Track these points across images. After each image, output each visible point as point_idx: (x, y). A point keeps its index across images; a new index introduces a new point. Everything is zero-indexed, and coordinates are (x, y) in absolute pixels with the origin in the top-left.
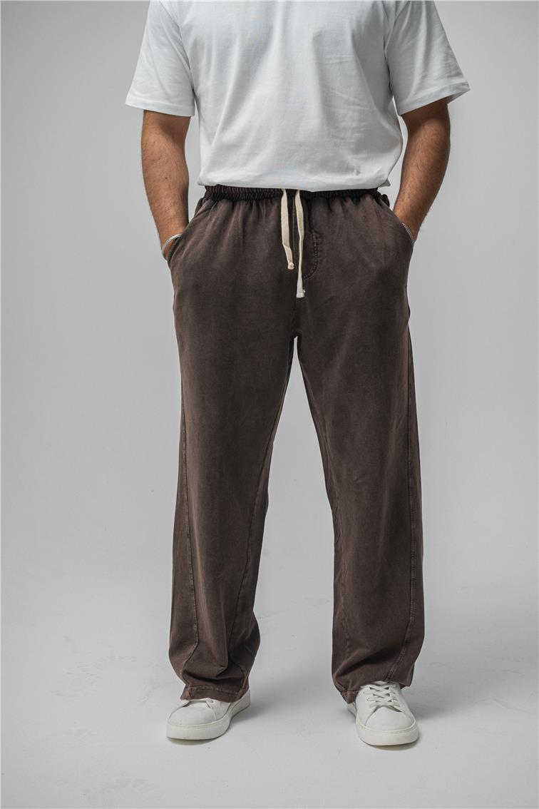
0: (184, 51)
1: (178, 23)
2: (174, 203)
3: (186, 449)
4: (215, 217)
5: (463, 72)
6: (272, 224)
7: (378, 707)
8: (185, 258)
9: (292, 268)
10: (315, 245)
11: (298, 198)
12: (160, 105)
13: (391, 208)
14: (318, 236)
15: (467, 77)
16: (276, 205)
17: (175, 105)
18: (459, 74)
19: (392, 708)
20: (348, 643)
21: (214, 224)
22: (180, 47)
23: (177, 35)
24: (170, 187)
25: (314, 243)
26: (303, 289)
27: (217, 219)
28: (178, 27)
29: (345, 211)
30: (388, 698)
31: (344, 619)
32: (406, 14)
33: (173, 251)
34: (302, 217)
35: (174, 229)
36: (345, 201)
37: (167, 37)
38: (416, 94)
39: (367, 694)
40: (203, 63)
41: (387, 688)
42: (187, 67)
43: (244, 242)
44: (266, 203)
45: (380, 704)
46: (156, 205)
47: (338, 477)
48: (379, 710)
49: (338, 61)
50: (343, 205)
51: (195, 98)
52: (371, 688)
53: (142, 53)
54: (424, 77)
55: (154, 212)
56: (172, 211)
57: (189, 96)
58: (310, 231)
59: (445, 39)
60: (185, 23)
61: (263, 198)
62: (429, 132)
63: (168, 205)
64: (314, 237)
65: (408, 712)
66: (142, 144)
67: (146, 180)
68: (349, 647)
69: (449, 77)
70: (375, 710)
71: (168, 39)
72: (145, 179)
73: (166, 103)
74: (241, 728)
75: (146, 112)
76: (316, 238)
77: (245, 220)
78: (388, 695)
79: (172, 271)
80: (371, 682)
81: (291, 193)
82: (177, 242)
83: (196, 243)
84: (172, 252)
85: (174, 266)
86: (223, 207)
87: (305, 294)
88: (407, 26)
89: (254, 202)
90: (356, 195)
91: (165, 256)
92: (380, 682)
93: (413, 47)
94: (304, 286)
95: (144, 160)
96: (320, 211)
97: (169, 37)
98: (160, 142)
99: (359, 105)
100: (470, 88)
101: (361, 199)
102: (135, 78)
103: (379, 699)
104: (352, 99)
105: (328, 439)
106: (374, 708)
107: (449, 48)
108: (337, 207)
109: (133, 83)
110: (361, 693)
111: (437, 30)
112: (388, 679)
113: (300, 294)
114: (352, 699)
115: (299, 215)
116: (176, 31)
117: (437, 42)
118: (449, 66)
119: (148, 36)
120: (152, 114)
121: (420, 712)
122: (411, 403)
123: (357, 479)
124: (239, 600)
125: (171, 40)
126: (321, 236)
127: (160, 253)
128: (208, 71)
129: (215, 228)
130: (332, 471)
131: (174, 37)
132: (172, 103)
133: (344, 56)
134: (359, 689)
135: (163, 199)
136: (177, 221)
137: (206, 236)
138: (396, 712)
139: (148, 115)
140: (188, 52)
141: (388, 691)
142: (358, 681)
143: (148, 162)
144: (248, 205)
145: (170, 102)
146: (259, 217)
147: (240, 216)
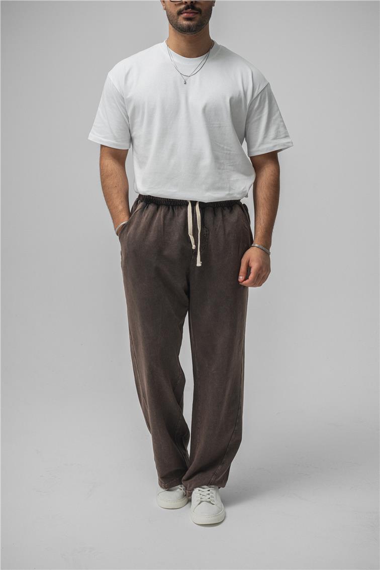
0: (126, 111)
1: (124, 97)
4: (147, 214)
5: (290, 134)
6: (180, 219)
7: (201, 502)
8: (128, 237)
9: (195, 249)
10: (205, 236)
11: (197, 206)
12: (110, 143)
16: (184, 210)
17: (119, 143)
18: (287, 137)
19: (210, 502)
21: (146, 218)
22: (124, 110)
23: (122, 103)
24: (118, 192)
25: (204, 234)
26: (201, 261)
28: (123, 98)
29: (223, 216)
30: (208, 496)
34: (200, 219)
35: (122, 218)
36: (224, 209)
37: (115, 103)
38: (259, 146)
39: (197, 493)
40: (138, 120)
41: (209, 490)
42: (127, 121)
43: (164, 230)
44: (178, 208)
45: (203, 500)
46: (110, 203)
49: (217, 126)
50: (222, 212)
51: (131, 140)
52: (199, 490)
53: (99, 109)
54: (265, 137)
55: (109, 207)
56: (120, 206)
57: (128, 138)
58: (203, 227)
60: (128, 97)
61: (176, 205)
62: (267, 172)
63: (118, 203)
65: (220, 504)
69: (279, 138)
70: (200, 503)
71: (116, 105)
72: (103, 188)
73: (114, 142)
75: (102, 146)
76: (206, 231)
77: (165, 217)
78: (209, 494)
81: (194, 203)
82: (124, 227)
83: (135, 228)
84: (121, 233)
86: (151, 208)
87: (202, 264)
88: (257, 107)
89: (171, 207)
91: (117, 235)
92: (205, 487)
93: (260, 119)
94: (201, 260)
95: (101, 175)
96: (209, 215)
98: (111, 164)
100: (294, 145)
101: (233, 207)
102: (94, 124)
103: (203, 497)
104: (225, 147)
106: (199, 502)
108: (219, 214)
109: (93, 127)
110: (194, 492)
112: (209, 484)
113: (199, 264)
114: (189, 495)
115: (198, 218)
116: (123, 101)
118: (280, 132)
120: (106, 148)
126: (209, 230)
127: (114, 233)
129: (147, 220)
131: (120, 103)
133: (221, 122)
134: (193, 490)
135: (114, 199)
136: (123, 213)
138: (211, 505)
139: (103, 148)
140: (129, 114)
141: (209, 492)
142: (193, 485)
143: (104, 177)
144: (167, 208)
145: (117, 141)
146: (173, 216)
147: (162, 214)
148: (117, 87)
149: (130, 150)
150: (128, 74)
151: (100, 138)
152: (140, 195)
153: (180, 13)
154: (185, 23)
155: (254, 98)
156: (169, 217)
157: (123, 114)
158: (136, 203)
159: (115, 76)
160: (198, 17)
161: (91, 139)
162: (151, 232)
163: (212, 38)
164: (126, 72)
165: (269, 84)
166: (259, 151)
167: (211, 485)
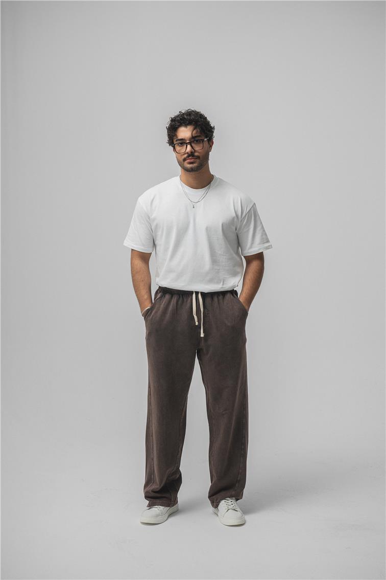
1: (150, 215)
2: (146, 292)
3: (151, 398)
4: (164, 301)
5: (270, 240)
6: (188, 305)
7: (229, 509)
9: (198, 325)
11: (200, 295)
13: (239, 297)
15: (272, 242)
16: (191, 298)
17: (146, 248)
18: (268, 241)
19: (234, 510)
21: (164, 304)
22: (149, 225)
23: (149, 221)
24: (144, 284)
26: (204, 333)
29: (219, 300)
30: (232, 506)
32: (246, 218)
35: (147, 305)
38: (249, 250)
39: (223, 504)
40: (159, 233)
41: (232, 501)
42: (152, 233)
43: (177, 313)
44: (187, 296)
46: (138, 293)
48: (229, 511)
49: (216, 238)
50: (218, 297)
51: (154, 245)
52: (224, 502)
54: (252, 243)
55: (137, 296)
57: (152, 245)
59: (263, 227)
60: (153, 217)
61: (185, 295)
62: (255, 265)
63: (144, 293)
65: (241, 511)
67: (134, 281)
69: (263, 243)
71: (144, 221)
73: (143, 248)
74: (172, 520)
75: (132, 250)
77: (177, 303)
80: (224, 499)
81: (197, 293)
82: (148, 311)
83: (156, 312)
84: (146, 315)
85: (147, 321)
86: (167, 296)
88: (245, 223)
89: (181, 296)
90: (223, 293)
93: (248, 231)
95: (132, 272)
96: (208, 300)
98: (139, 263)
99: (225, 255)
100: (272, 247)
101: (226, 295)
103: (229, 506)
104: (222, 253)
106: (227, 510)
107: (264, 231)
108: (216, 299)
109: (127, 236)
110: (221, 504)
111: (259, 223)
112: (231, 497)
113: (202, 335)
114: (216, 507)
115: (201, 302)
116: (149, 219)
117: (259, 228)
118: (264, 238)
121: (245, 511)
126: (209, 311)
127: (141, 315)
128: (161, 237)
130: (211, 407)
131: (147, 221)
133: (219, 236)
134: (219, 502)
135: (142, 290)
136: (148, 301)
137: (161, 309)
138: (236, 512)
139: (134, 251)
140: (153, 228)
141: (232, 503)
142: (218, 499)
143: (134, 273)
144: (179, 297)
146: (183, 302)
147: (175, 301)
149: (153, 253)
150: (153, 200)
151: (131, 244)
152: (160, 287)
153: (185, 160)
154: (189, 166)
155: (243, 217)
156: (180, 302)
157: (149, 228)
158: (157, 293)
159: (143, 201)
160: (198, 160)
161: (125, 245)
163: (212, 173)
164: (152, 198)
165: (255, 204)
166: (249, 253)
167: (232, 497)
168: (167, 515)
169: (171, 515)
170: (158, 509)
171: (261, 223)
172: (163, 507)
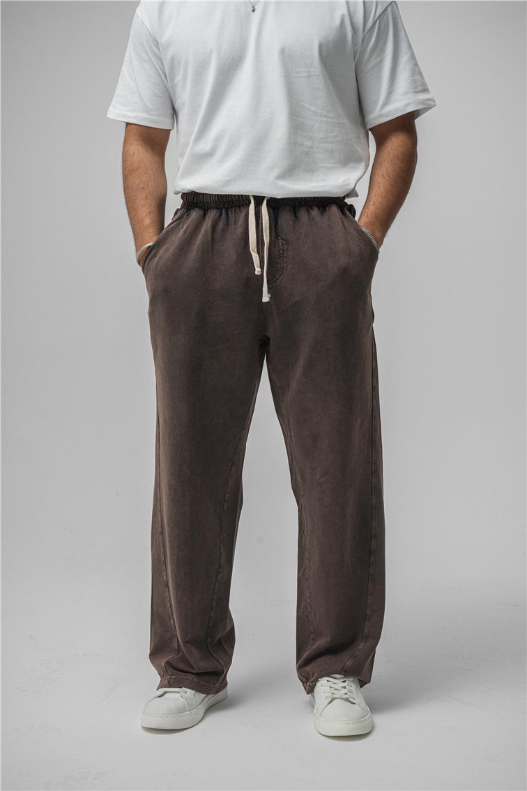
0: (163, 65)
1: (158, 39)
2: (149, 213)
4: (187, 224)
5: (429, 87)
6: (240, 231)
7: (333, 699)
8: (156, 264)
9: (259, 274)
10: (281, 252)
11: (265, 205)
12: (140, 117)
13: (357, 218)
14: (284, 243)
15: (434, 93)
16: (243, 214)
17: (154, 118)
18: (425, 90)
19: (347, 700)
20: (312, 636)
21: (185, 232)
22: (159, 62)
23: (156, 50)
24: (146, 197)
25: (280, 250)
26: (269, 293)
27: (188, 227)
28: (158, 43)
29: (311, 219)
30: (344, 691)
31: (310, 612)
32: (374, 32)
33: (147, 258)
34: (268, 224)
35: (148, 237)
36: (312, 209)
37: (147, 53)
38: (382, 109)
39: (324, 686)
40: (179, 78)
41: (344, 682)
42: (165, 80)
43: (213, 248)
44: (235, 211)
45: (335, 696)
46: (133, 214)
47: (303, 476)
48: (334, 701)
49: (305, 74)
50: (309, 212)
51: (174, 113)
52: (328, 681)
53: (125, 70)
54: (390, 92)
55: (131, 220)
56: (148, 220)
57: (170, 111)
58: (277, 238)
59: (413, 57)
60: (164, 39)
61: (232, 205)
62: (396, 143)
63: (144, 214)
64: (280, 244)
65: (364, 704)
66: (123, 155)
68: (312, 639)
69: (415, 92)
70: (331, 702)
71: (148, 55)
72: (124, 188)
73: (146, 116)
75: (128, 124)
76: (282, 245)
77: (214, 227)
78: (345, 688)
79: (146, 277)
80: (328, 675)
81: (259, 200)
82: (150, 249)
83: (168, 250)
84: (145, 259)
85: (147, 273)
86: (195, 214)
87: (270, 298)
88: (374, 44)
89: (224, 210)
90: (322, 203)
91: (139, 263)
92: (337, 676)
93: (380, 64)
94: (270, 291)
95: (124, 170)
96: (286, 218)
97: (150, 54)
98: (140, 153)
99: (326, 117)
100: (437, 104)
101: (327, 209)
102: (117, 92)
103: (334, 692)
104: (319, 111)
105: (293, 439)
106: (330, 699)
107: (416, 65)
108: (303, 214)
109: (114, 98)
110: (318, 684)
111: (404, 47)
113: (266, 298)
114: (310, 690)
115: (266, 223)
116: (156, 48)
117: (404, 59)
118: (416, 82)
119: (130, 52)
120: (133, 126)
122: (375, 403)
123: (320, 478)
124: (215, 595)
125: (151, 57)
126: (287, 243)
128: (184, 85)
129: (186, 236)
130: (297, 469)
131: (153, 53)
132: (151, 115)
133: (312, 70)
134: (316, 681)
135: (140, 208)
136: (151, 230)
138: (351, 704)
139: (130, 127)
141: (345, 684)
142: (316, 674)
143: (128, 172)
144: (218, 213)
145: (150, 115)
146: (227, 224)
147: (210, 223)
148: (148, 26)
151: (125, 112)
155: (367, 29)
156: (221, 226)
157: (159, 70)
161: (111, 117)
162: (192, 252)
168: (202, 710)
169: (210, 709)
170: (182, 696)
171: (410, 47)
172: (193, 692)
